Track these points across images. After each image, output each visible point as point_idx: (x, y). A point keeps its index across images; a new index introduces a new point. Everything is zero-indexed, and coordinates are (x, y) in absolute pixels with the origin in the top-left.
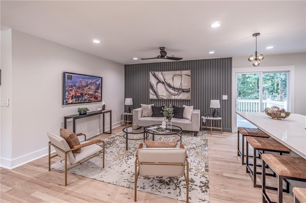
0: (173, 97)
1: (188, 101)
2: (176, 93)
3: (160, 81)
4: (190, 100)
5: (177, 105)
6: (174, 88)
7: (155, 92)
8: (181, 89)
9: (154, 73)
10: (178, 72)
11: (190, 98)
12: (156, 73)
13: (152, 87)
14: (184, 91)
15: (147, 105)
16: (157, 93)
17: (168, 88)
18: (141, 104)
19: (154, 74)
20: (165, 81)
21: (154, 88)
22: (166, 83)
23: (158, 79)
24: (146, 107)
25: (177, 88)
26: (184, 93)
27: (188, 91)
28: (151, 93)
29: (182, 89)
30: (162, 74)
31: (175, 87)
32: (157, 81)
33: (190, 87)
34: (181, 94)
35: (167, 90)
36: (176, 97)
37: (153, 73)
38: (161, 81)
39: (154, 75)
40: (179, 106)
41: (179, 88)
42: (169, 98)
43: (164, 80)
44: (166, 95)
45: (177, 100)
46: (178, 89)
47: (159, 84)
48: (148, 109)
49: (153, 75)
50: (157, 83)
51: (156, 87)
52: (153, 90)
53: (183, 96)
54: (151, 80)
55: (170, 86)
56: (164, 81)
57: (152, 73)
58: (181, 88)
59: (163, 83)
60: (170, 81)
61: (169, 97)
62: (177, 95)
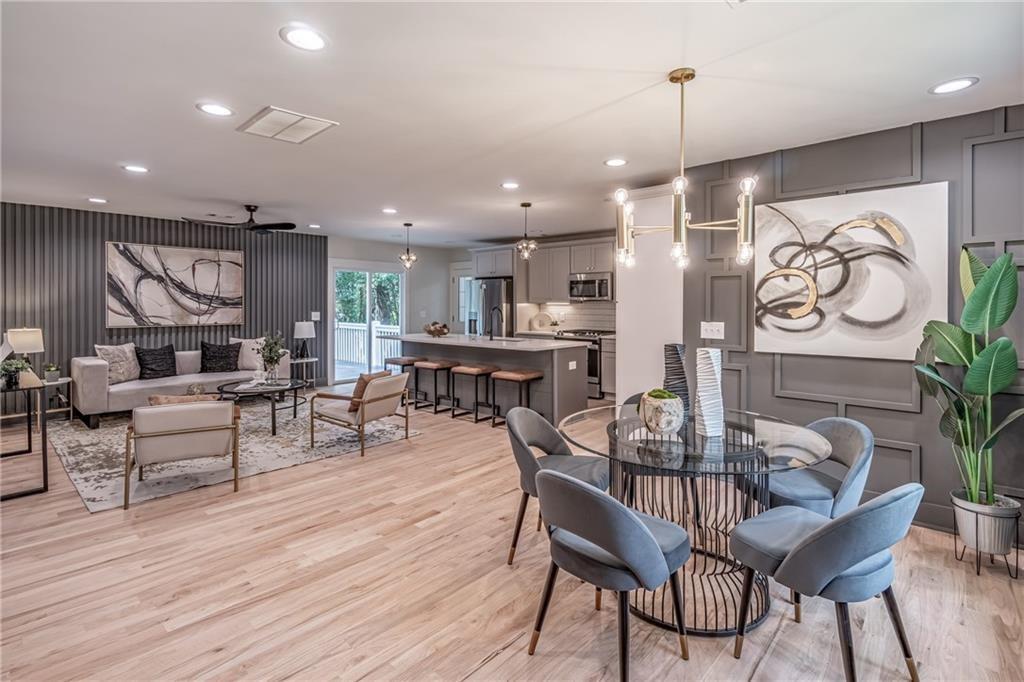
0: (194, 320)
1: (236, 328)
2: (204, 307)
3: (146, 274)
4: (239, 326)
5: (215, 340)
6: (197, 296)
7: (128, 305)
8: (217, 297)
9: (124, 246)
10: (209, 253)
11: (241, 322)
12: (135, 248)
13: (117, 290)
14: (224, 303)
15: (119, 347)
16: (139, 310)
17: (177, 294)
18: (96, 346)
19: (125, 248)
20: (167, 275)
21: (126, 294)
22: (172, 280)
23: (141, 267)
24: (117, 352)
25: (205, 296)
26: (227, 309)
27: (237, 304)
28: (115, 309)
29: (222, 299)
30: (156, 252)
31: (201, 291)
32: (138, 272)
33: (241, 293)
34: (219, 311)
35: (175, 301)
36: (204, 320)
37: (121, 248)
38: (154, 274)
39: (127, 254)
40: (215, 341)
41: (213, 296)
42: (180, 324)
43: (165, 270)
44: (169, 314)
45: (203, 327)
46: (210, 299)
47: (143, 281)
48: (127, 359)
49: (122, 253)
50: (139, 280)
51: (132, 291)
52: (120, 301)
53: (223, 316)
54: (115, 268)
55: (183, 288)
56: (163, 275)
57: (117, 246)
58: (216, 294)
59: (160, 279)
60: (184, 276)
61: (182, 319)
62: (205, 313)
